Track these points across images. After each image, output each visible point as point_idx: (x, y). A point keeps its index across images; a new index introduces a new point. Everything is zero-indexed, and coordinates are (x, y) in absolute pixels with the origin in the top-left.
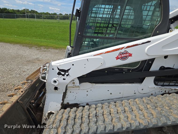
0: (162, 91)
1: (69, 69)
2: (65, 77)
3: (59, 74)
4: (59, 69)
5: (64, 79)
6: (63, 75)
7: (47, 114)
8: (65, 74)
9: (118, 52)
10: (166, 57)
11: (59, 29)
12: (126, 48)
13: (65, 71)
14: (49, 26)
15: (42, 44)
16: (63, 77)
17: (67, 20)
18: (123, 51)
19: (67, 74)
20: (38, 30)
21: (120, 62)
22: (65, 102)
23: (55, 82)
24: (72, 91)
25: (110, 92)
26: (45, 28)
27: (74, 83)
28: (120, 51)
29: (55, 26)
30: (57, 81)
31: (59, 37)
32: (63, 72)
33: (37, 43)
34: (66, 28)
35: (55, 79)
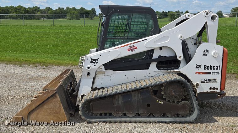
0: (163, 74)
1: (98, 59)
2: (95, 64)
3: (91, 62)
4: (91, 59)
5: (95, 66)
6: (94, 63)
7: (80, 97)
8: (95, 62)
9: (128, 46)
10: (161, 48)
11: (56, 37)
12: (133, 43)
13: (95, 60)
14: (37, 32)
15: (35, 60)
16: (94, 64)
17: (61, 20)
18: (131, 45)
19: (97, 62)
20: (20, 40)
21: (131, 53)
22: (94, 87)
23: (89, 68)
24: (99, 77)
25: (127, 77)
26: (30, 36)
27: (101, 68)
28: (130, 45)
29: (49, 33)
30: (90, 67)
31: (59, 50)
32: (94, 61)
33: (26, 60)
34: (68, 35)
35: (89, 66)
